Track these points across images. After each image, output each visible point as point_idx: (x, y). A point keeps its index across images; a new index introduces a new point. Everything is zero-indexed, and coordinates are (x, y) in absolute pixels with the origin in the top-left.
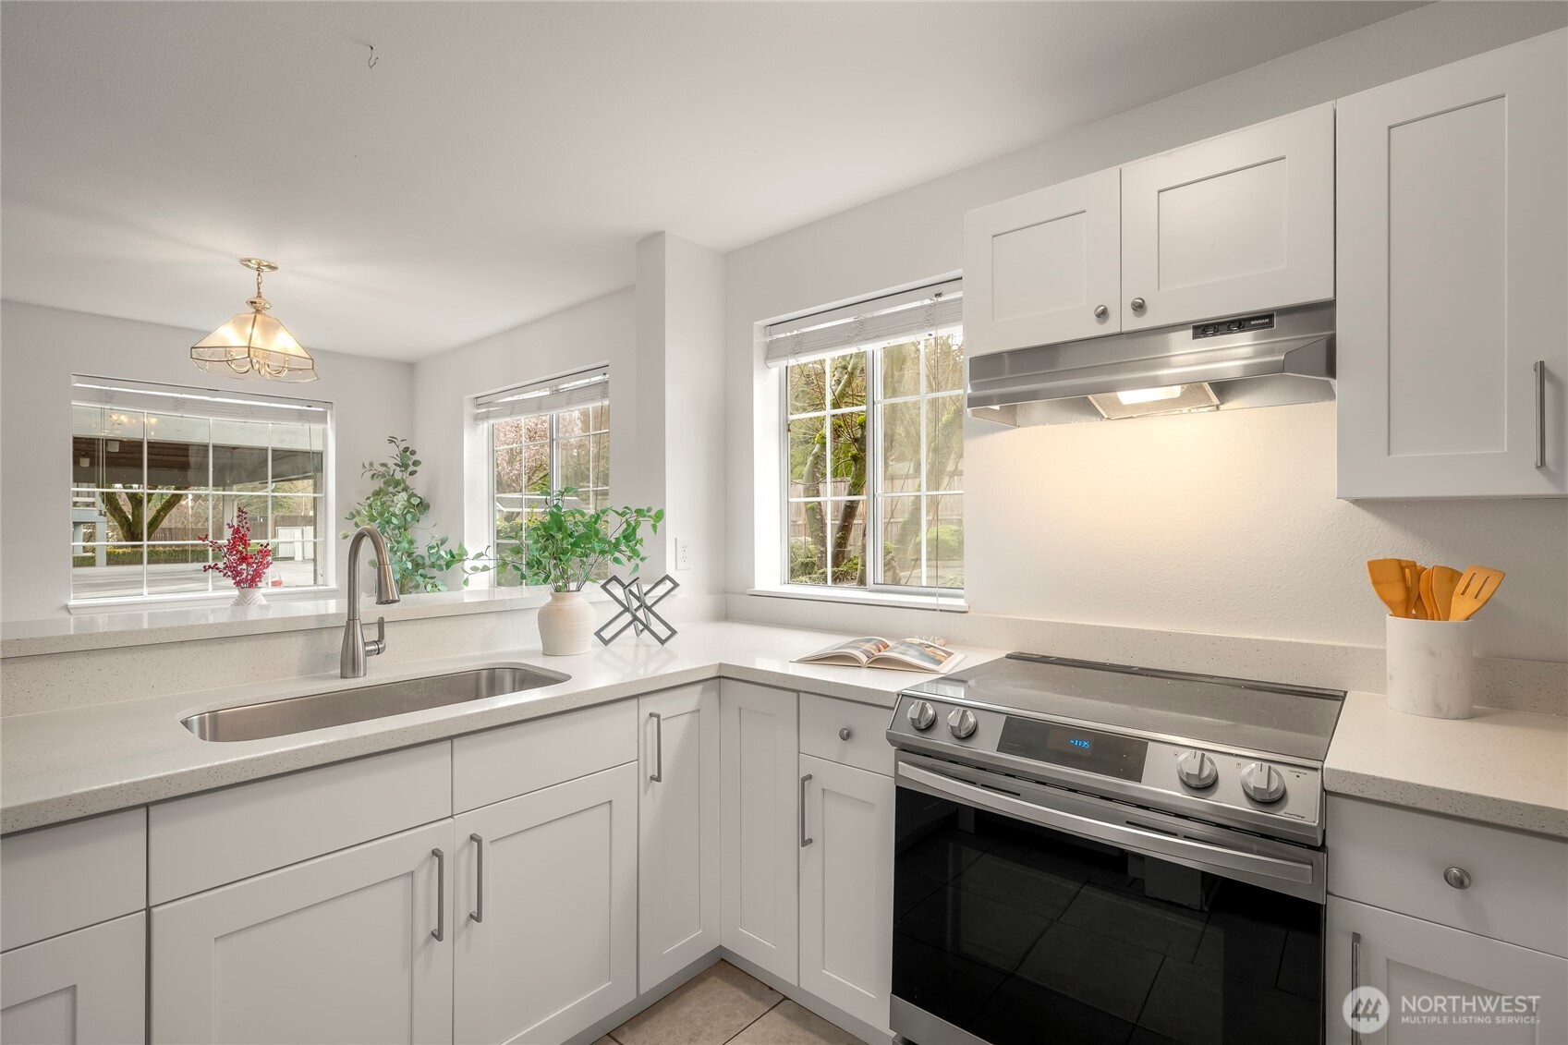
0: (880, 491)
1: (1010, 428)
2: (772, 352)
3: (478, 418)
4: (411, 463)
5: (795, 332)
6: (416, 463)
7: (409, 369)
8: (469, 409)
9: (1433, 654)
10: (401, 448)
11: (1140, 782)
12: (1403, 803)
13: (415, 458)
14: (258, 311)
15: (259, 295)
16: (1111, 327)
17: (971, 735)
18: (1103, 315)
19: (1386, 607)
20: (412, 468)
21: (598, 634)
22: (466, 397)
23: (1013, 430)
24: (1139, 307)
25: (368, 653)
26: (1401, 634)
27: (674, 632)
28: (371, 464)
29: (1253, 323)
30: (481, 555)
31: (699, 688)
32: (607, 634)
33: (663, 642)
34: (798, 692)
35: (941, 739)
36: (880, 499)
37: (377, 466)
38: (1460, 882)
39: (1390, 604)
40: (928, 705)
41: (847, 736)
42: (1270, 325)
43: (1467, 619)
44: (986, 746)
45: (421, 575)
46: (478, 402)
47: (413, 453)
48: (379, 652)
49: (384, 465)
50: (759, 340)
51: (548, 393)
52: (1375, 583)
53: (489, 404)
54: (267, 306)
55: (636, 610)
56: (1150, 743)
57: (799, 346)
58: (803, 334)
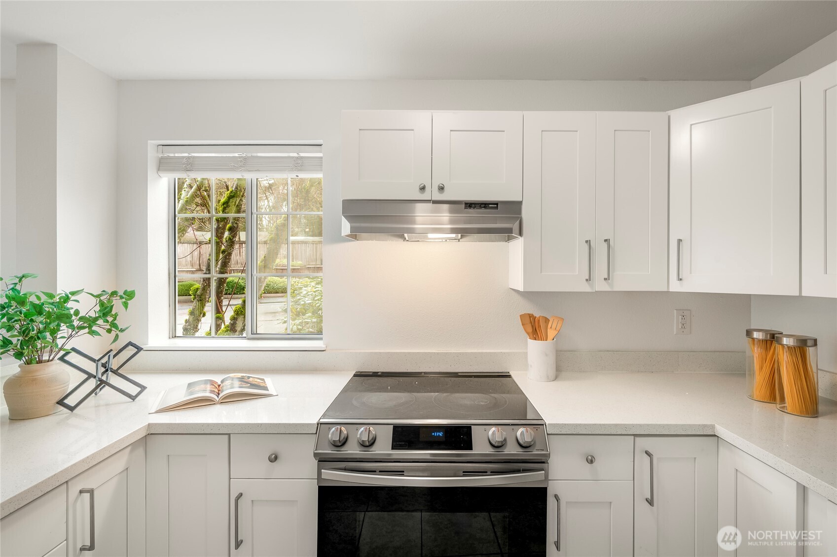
0: (255, 272)
1: (352, 241)
2: (164, 165)
5: (187, 155)
9: (547, 355)
11: (472, 450)
12: (575, 433)
16: (426, 196)
17: (372, 443)
18: (423, 189)
19: (528, 336)
23: (354, 242)
24: (441, 189)
26: (535, 348)
29: (490, 206)
34: (229, 435)
35: (352, 450)
36: (255, 277)
38: (591, 461)
39: (528, 333)
40: (343, 428)
41: (274, 458)
42: (497, 208)
43: (553, 339)
44: (384, 447)
50: (152, 155)
52: (523, 325)
56: (472, 426)
57: (189, 165)
58: (194, 157)
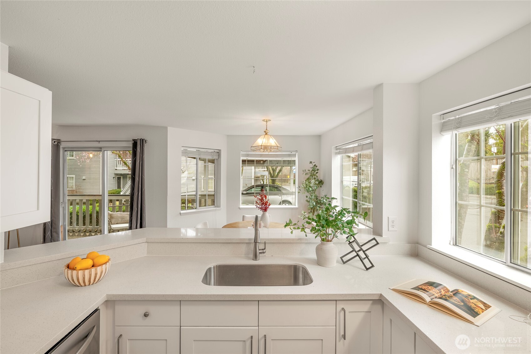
2: (445, 127)
3: (336, 154)
4: (316, 169)
5: (457, 117)
6: (318, 170)
7: (319, 137)
8: (334, 151)
10: (314, 165)
13: (317, 168)
14: (266, 134)
15: (267, 129)
20: (316, 171)
21: (341, 258)
22: (333, 147)
25: (260, 253)
27: (373, 266)
28: (305, 170)
30: (296, 224)
31: (371, 302)
32: (345, 259)
33: (367, 269)
37: (307, 171)
45: (319, 207)
46: (336, 148)
47: (317, 166)
48: (264, 253)
49: (309, 170)
50: (436, 123)
51: (357, 145)
53: (339, 149)
54: (268, 132)
55: (358, 251)
57: (459, 124)
58: (462, 117)
